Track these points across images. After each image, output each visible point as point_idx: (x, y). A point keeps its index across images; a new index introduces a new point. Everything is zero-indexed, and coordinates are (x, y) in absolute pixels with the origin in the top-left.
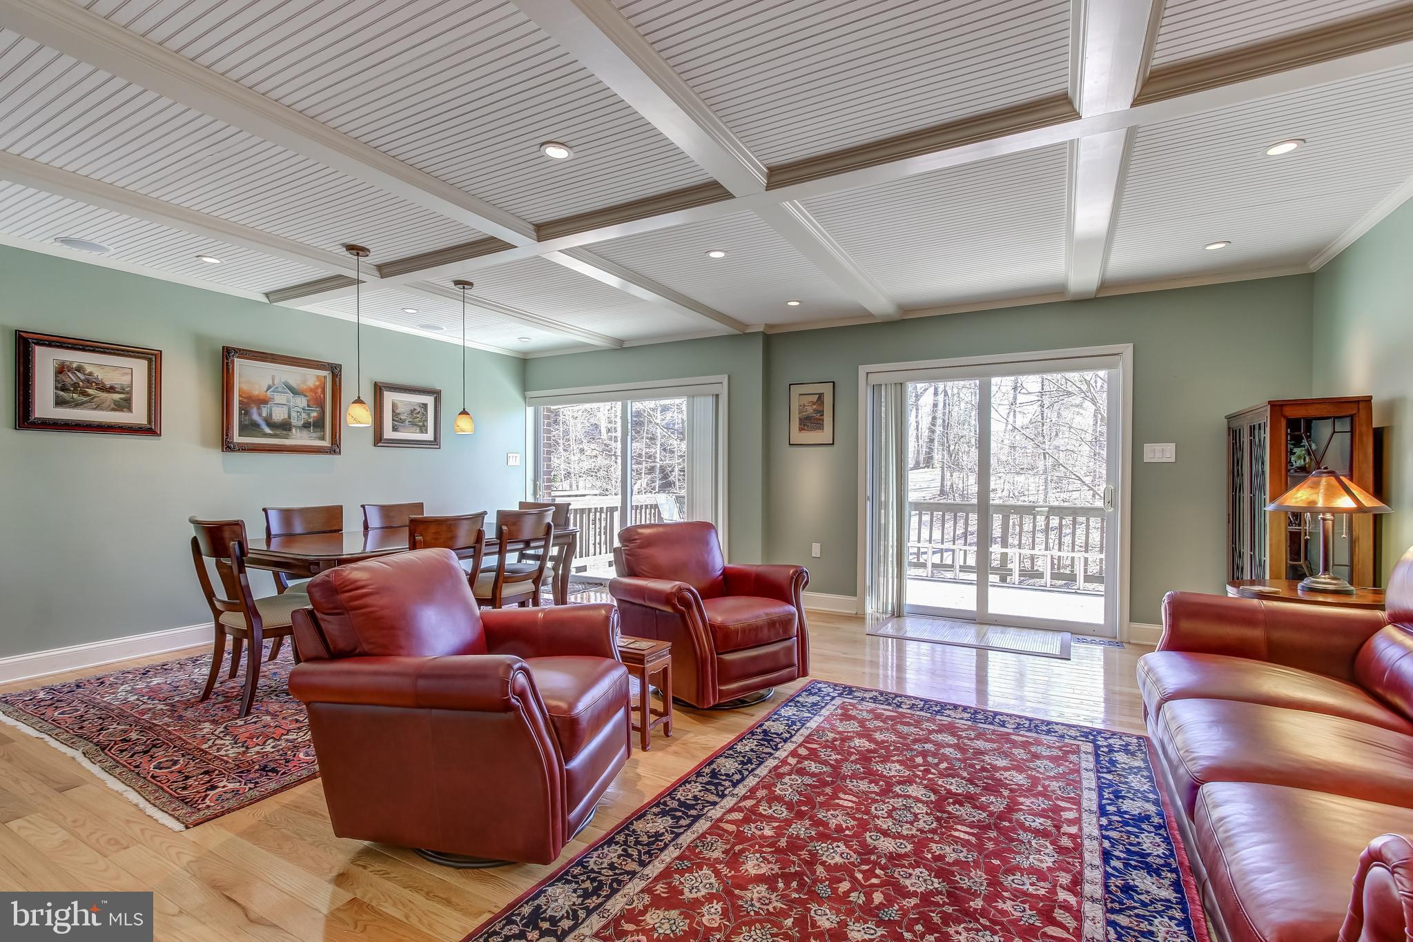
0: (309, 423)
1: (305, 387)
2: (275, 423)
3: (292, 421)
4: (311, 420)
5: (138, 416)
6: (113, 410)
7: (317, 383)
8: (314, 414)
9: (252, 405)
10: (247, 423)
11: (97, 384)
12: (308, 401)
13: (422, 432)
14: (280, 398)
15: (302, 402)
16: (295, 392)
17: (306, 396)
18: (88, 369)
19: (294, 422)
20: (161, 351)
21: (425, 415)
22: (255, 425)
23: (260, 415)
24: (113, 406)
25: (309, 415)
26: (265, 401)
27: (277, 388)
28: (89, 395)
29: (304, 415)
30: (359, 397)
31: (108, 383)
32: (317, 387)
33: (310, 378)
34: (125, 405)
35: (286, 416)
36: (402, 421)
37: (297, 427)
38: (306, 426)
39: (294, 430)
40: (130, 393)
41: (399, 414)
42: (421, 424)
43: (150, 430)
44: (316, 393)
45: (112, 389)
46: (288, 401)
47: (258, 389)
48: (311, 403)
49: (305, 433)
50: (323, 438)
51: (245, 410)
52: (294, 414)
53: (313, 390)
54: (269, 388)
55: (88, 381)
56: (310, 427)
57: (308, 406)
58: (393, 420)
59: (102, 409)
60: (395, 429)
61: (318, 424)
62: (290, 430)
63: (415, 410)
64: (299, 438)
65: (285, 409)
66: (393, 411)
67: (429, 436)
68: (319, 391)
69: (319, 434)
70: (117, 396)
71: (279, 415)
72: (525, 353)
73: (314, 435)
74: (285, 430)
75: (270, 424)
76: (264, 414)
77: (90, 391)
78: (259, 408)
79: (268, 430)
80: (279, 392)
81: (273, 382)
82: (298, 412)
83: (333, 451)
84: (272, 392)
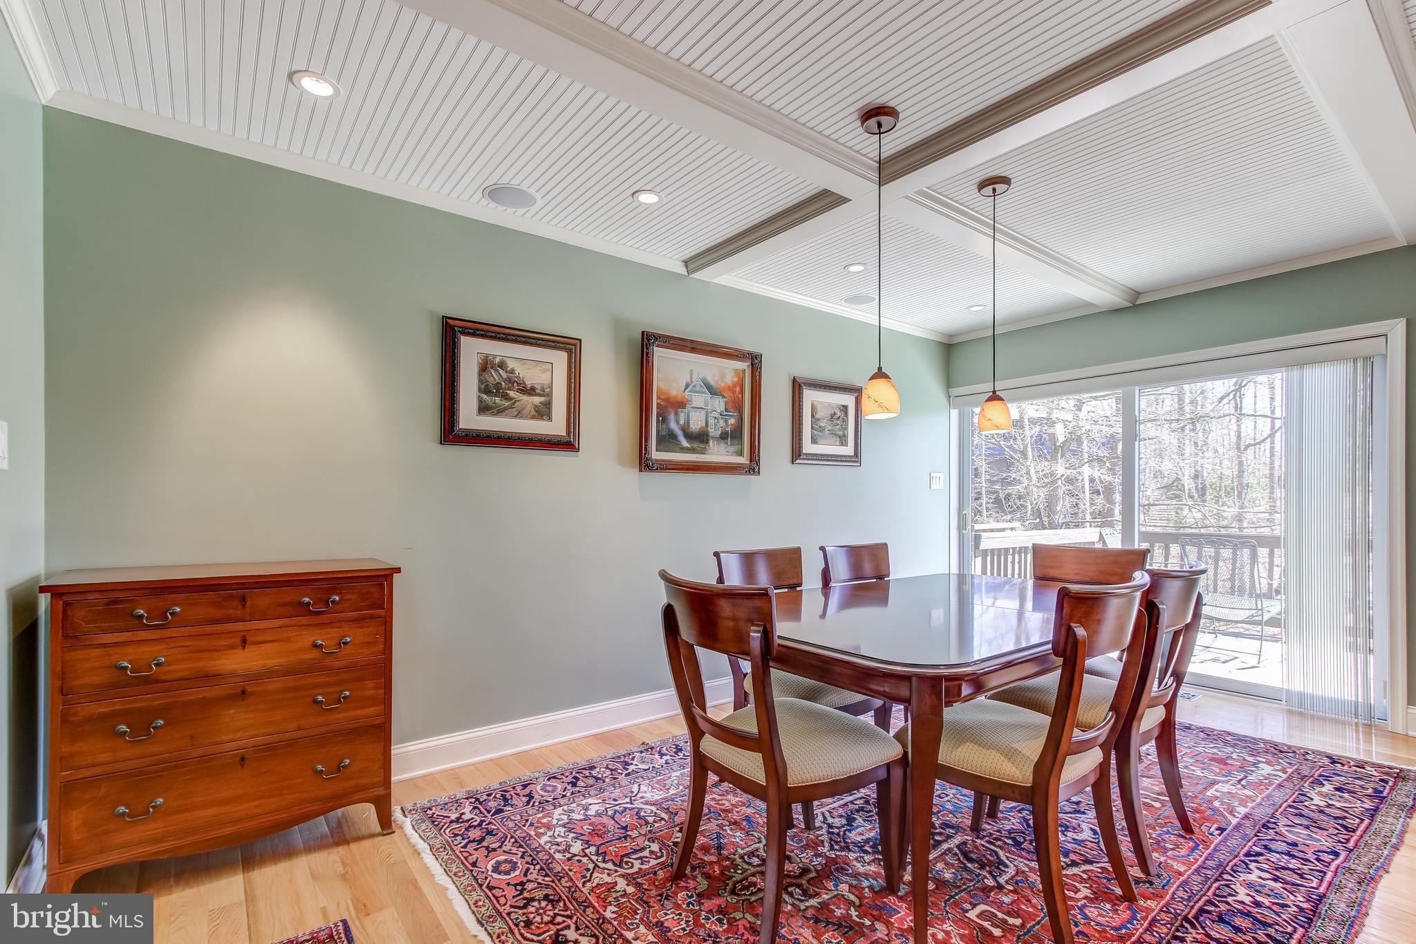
0: (726, 433)
1: (723, 385)
2: (692, 433)
3: (709, 430)
4: (728, 429)
5: (556, 426)
6: (533, 417)
7: (735, 379)
8: (732, 421)
9: (670, 410)
10: (664, 433)
11: (519, 384)
12: (726, 403)
13: (842, 444)
14: (698, 400)
15: (719, 404)
16: (713, 391)
17: (724, 397)
18: (511, 364)
19: (714, 432)
20: (581, 340)
21: (845, 421)
22: (672, 436)
23: (677, 422)
24: (533, 412)
25: (726, 421)
26: (681, 405)
27: (695, 386)
28: (510, 399)
29: (722, 423)
30: (880, 369)
31: (529, 383)
32: (735, 386)
33: (725, 371)
34: (544, 412)
35: (704, 425)
36: (822, 429)
37: (713, 438)
38: (724, 437)
39: (711, 442)
40: (550, 395)
41: (818, 420)
42: (841, 433)
43: (567, 445)
44: (734, 392)
45: (531, 391)
46: (706, 404)
47: (676, 390)
48: (729, 407)
49: (722, 447)
50: (740, 453)
51: (663, 419)
52: (711, 421)
53: (731, 389)
54: (687, 386)
55: (509, 380)
56: (727, 439)
57: (726, 410)
58: (813, 427)
59: (522, 417)
60: (814, 441)
61: (736, 434)
62: (707, 442)
63: (835, 414)
64: (718, 453)
65: (702, 415)
67: (849, 450)
68: (738, 389)
69: (737, 447)
70: (537, 400)
71: (696, 424)
72: (951, 336)
73: (732, 449)
74: (702, 442)
75: (689, 436)
76: (682, 422)
77: (512, 394)
78: (676, 414)
79: (685, 443)
80: (697, 392)
81: (691, 379)
82: (716, 418)
83: (753, 467)
84: (690, 391)
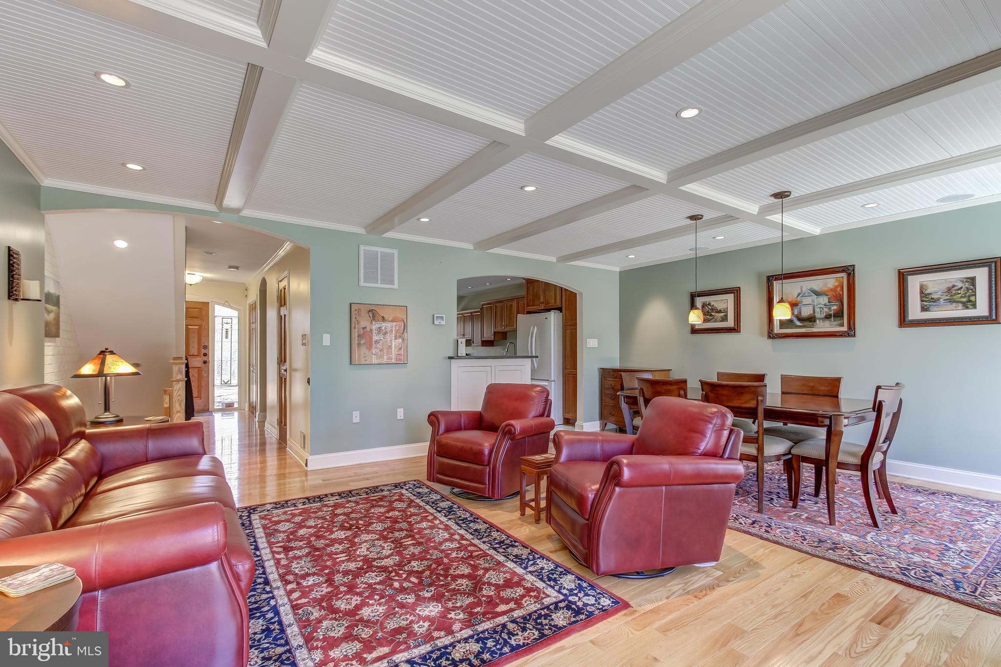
0: (830, 315)
1: (826, 289)
2: (803, 318)
3: (816, 315)
4: (832, 312)
5: (730, 323)
6: (721, 321)
7: (836, 284)
8: (835, 307)
11: (715, 310)
12: (829, 299)
14: (807, 300)
15: (824, 300)
16: (817, 294)
17: (827, 295)
18: (712, 303)
19: (818, 315)
20: (740, 287)
23: (793, 313)
24: (721, 319)
25: (830, 309)
26: (795, 304)
27: (804, 294)
28: (712, 316)
29: (826, 310)
31: (719, 309)
32: (836, 287)
33: (830, 282)
34: (725, 319)
35: (812, 312)
36: (935, 300)
37: (820, 319)
38: (828, 317)
39: (818, 321)
40: (727, 312)
41: (930, 294)
42: (964, 300)
43: (735, 330)
44: (836, 291)
45: (720, 312)
46: (813, 301)
47: (791, 298)
48: (832, 300)
49: (827, 323)
50: (842, 325)
52: (817, 310)
53: (834, 290)
54: (799, 295)
55: (712, 309)
56: (831, 318)
57: (829, 302)
58: (922, 301)
59: (717, 322)
60: (924, 309)
61: (839, 315)
62: (815, 321)
63: (954, 286)
64: (822, 326)
65: (810, 307)
66: (921, 292)
68: (839, 289)
69: (839, 322)
70: (722, 314)
71: (806, 312)
74: (811, 321)
75: (800, 319)
76: (796, 313)
77: (713, 314)
78: (792, 310)
79: (798, 323)
80: (806, 296)
81: (802, 290)
82: (821, 308)
83: (851, 332)
84: (802, 297)
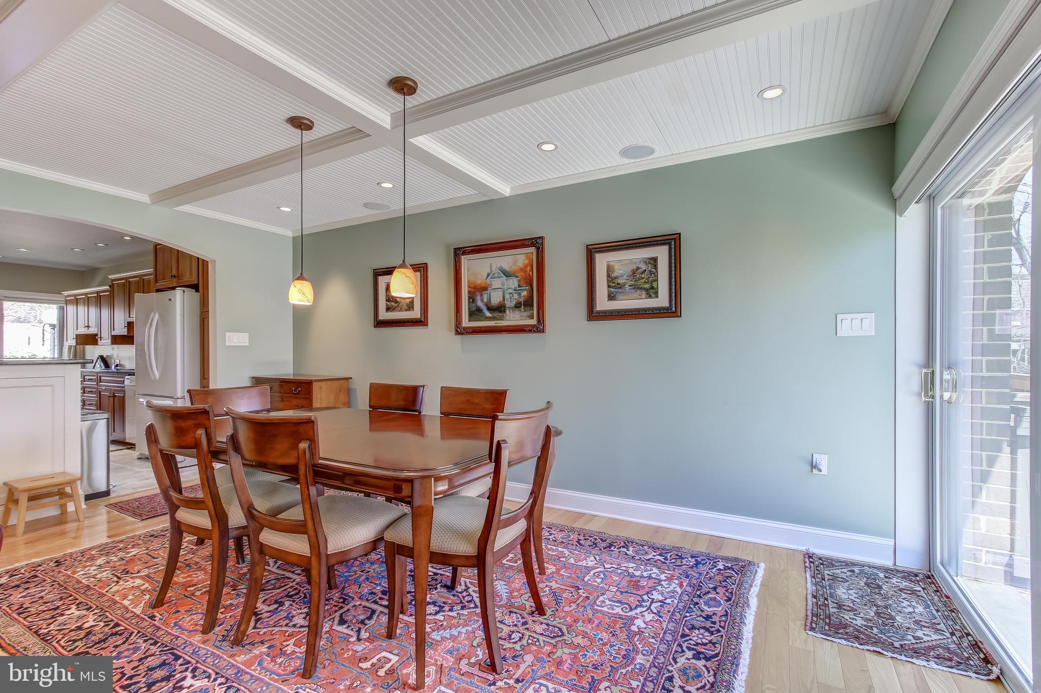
0: (520, 303)
1: (516, 268)
2: (493, 306)
3: (506, 302)
4: (522, 300)
5: (416, 314)
6: (407, 310)
7: (526, 262)
8: (524, 293)
9: (477, 293)
10: (473, 309)
12: (519, 281)
13: (650, 297)
14: (496, 283)
15: (513, 283)
16: (507, 274)
17: (517, 277)
19: (509, 303)
20: (426, 264)
21: (654, 273)
22: (479, 310)
23: (482, 301)
24: (406, 308)
25: (520, 294)
26: (485, 288)
27: (494, 274)
28: (397, 303)
29: (516, 296)
32: (526, 266)
33: (518, 259)
34: (411, 307)
35: (502, 300)
36: (620, 286)
37: (509, 308)
38: (518, 306)
39: (507, 311)
41: (616, 278)
42: (647, 286)
43: (421, 322)
44: (525, 271)
46: (503, 285)
47: (480, 280)
48: (521, 283)
49: (517, 314)
50: (532, 317)
51: (472, 299)
52: (507, 296)
53: (523, 270)
54: (488, 275)
56: (520, 307)
57: (519, 286)
58: (609, 286)
59: (402, 311)
60: (611, 297)
61: (528, 303)
62: (505, 311)
63: (638, 268)
64: (513, 318)
65: (500, 293)
66: (608, 276)
67: (662, 300)
68: (528, 269)
69: (528, 313)
70: (408, 301)
71: (496, 299)
73: (525, 314)
74: (501, 312)
75: (490, 309)
76: (485, 300)
78: (481, 295)
79: (488, 314)
80: (496, 278)
81: (491, 269)
82: (511, 293)
83: (539, 328)
84: (491, 278)
